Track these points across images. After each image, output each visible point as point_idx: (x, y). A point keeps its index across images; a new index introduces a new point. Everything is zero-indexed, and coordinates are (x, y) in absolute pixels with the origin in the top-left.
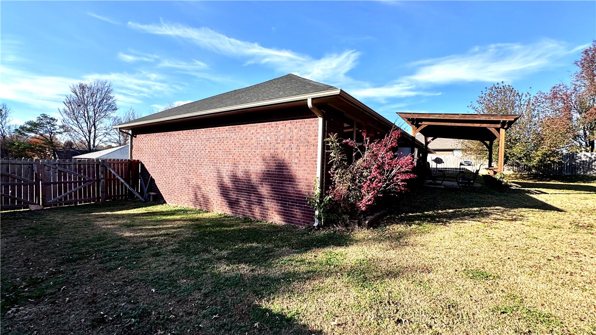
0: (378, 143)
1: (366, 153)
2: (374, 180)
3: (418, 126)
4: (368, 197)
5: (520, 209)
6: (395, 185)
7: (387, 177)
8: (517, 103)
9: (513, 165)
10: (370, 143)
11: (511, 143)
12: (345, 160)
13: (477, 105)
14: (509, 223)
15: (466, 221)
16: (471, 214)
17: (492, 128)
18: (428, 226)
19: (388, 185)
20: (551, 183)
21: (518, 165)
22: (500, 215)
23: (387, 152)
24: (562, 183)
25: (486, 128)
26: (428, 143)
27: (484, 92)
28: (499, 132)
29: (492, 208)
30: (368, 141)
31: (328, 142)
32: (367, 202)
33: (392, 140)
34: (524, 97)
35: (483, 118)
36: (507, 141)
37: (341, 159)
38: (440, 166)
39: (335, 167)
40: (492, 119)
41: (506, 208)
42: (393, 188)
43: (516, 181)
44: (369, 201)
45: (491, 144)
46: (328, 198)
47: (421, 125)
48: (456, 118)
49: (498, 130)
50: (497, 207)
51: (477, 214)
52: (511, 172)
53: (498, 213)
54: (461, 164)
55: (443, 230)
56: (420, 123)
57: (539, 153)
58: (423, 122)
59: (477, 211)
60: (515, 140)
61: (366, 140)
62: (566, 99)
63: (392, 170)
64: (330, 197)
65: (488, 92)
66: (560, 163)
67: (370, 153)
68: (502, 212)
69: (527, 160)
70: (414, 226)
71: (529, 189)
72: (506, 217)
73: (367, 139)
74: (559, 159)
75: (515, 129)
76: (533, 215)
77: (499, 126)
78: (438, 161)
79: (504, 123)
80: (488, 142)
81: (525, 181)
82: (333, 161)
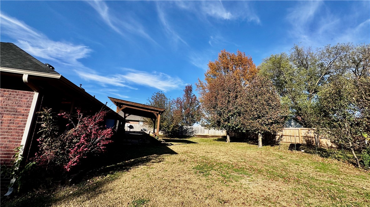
0: (89, 118)
1: (78, 125)
2: (81, 146)
3: (120, 107)
4: (74, 160)
5: (163, 155)
6: (98, 148)
7: (92, 143)
8: (166, 102)
9: (163, 131)
10: (83, 117)
11: (163, 120)
12: (56, 131)
13: (151, 100)
14: (158, 164)
15: (139, 166)
16: (142, 161)
17: (155, 113)
18: (117, 173)
19: (92, 149)
20: (175, 139)
21: (165, 131)
22: (155, 159)
23: (95, 124)
24: (179, 139)
25: (153, 113)
26: (126, 117)
27: (154, 95)
28: (158, 116)
29: (152, 156)
30: (82, 116)
31: (41, 115)
32: (72, 164)
33: (100, 117)
34: (168, 100)
35: (152, 108)
36: (161, 119)
37: (52, 129)
38: (131, 130)
39: (44, 136)
40: (156, 109)
41: (158, 155)
42: (96, 151)
43: (164, 138)
44: (74, 163)
45: (155, 121)
46: (31, 164)
47: (122, 107)
48: (140, 106)
49: (158, 114)
50: (154, 155)
51: (145, 160)
52: (162, 134)
53: (154, 159)
54: (142, 130)
55: (126, 175)
56: (121, 106)
57: (172, 126)
58: (124, 106)
59: (145, 158)
60: (164, 119)
61: (80, 116)
62: (181, 103)
63: (97, 138)
64: (34, 163)
65: (156, 95)
66: (178, 130)
67: (81, 125)
68: (156, 158)
69: (168, 128)
70: (108, 176)
71: (168, 143)
72: (157, 161)
73: (81, 114)
74: (178, 129)
75: (165, 114)
76: (168, 158)
77: (158, 113)
78: (131, 127)
79: (160, 112)
80: (154, 120)
81: (167, 139)
82: (43, 131)
